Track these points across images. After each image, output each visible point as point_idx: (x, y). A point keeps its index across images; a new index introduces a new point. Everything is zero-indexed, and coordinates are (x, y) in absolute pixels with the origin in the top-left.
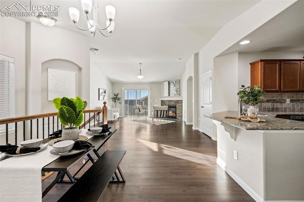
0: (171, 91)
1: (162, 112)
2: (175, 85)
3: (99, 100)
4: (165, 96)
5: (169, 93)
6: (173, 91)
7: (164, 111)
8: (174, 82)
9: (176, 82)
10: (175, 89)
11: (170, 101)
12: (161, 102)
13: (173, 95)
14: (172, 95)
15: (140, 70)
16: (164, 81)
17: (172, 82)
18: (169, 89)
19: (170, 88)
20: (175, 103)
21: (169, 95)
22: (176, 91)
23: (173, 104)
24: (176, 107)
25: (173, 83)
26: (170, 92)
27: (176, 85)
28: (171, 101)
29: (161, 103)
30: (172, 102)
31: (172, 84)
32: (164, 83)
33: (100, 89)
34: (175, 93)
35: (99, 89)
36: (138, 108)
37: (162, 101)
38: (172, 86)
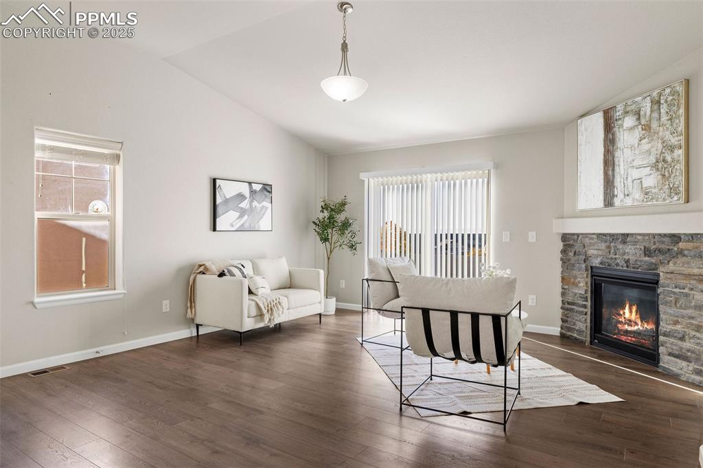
0: (620, 169)
1: (465, 323)
2: (647, 128)
3: (214, 229)
4: (582, 205)
5: (609, 183)
6: (635, 174)
7: (475, 317)
8: (647, 107)
9: (657, 103)
10: (649, 152)
11: (613, 237)
12: (560, 245)
13: (637, 195)
14: (628, 202)
15: (344, 47)
16: (582, 116)
17: (626, 113)
18: (609, 163)
19: (618, 154)
20: (647, 252)
21: (609, 201)
22: (655, 166)
23: (632, 259)
24: (657, 283)
25: (638, 114)
26: (618, 182)
27: (654, 125)
28: (624, 238)
29: (564, 252)
30: (629, 249)
31: (629, 121)
32: (581, 128)
33: (218, 182)
34: (651, 180)
35: (214, 180)
36: (388, 278)
37: (565, 237)
38: (627, 136)
